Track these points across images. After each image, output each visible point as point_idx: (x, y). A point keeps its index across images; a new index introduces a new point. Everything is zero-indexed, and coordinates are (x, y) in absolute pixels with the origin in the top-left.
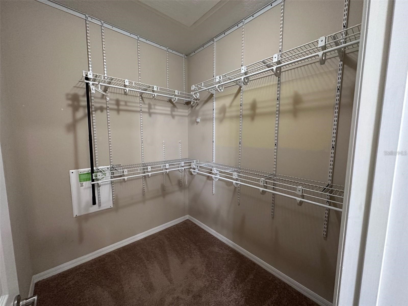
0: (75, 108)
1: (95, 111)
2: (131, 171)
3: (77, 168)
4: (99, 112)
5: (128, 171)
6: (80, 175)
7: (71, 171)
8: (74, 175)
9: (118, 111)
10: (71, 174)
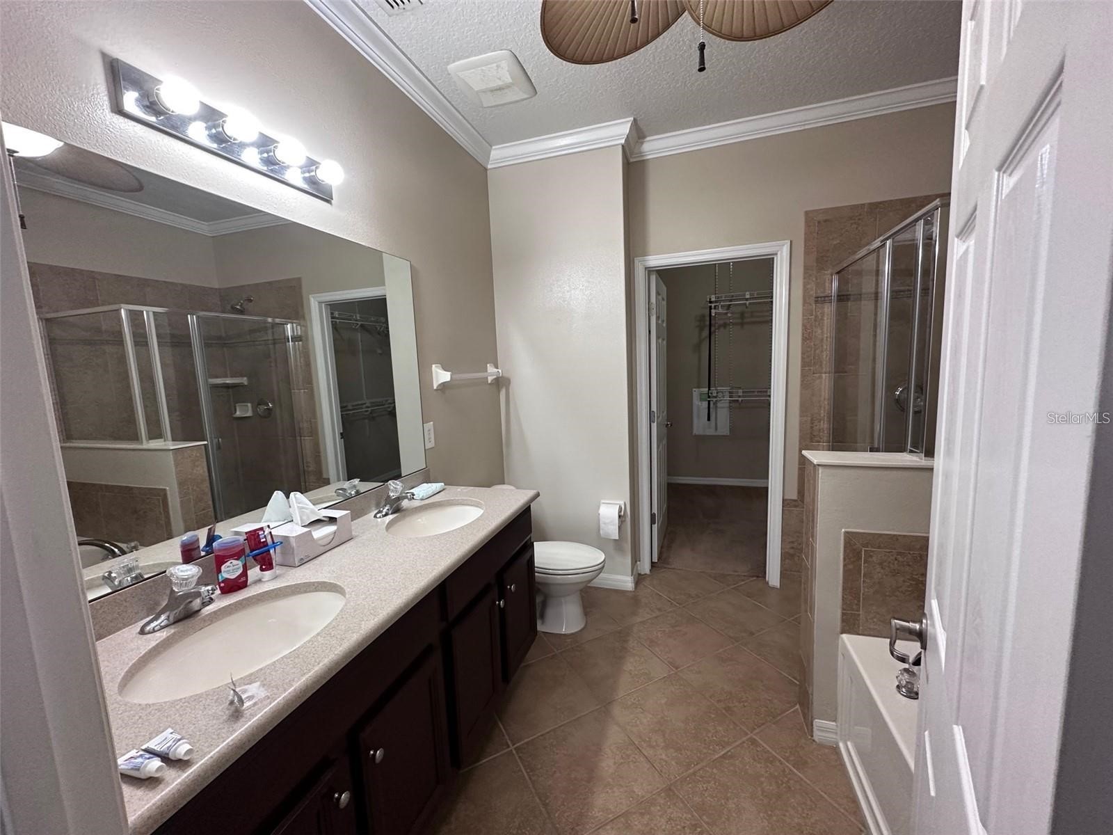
0: (701, 329)
1: (719, 328)
2: (746, 392)
3: (699, 387)
4: (722, 329)
5: (743, 392)
6: (701, 394)
7: (694, 389)
8: (696, 393)
9: (742, 324)
10: (694, 393)
